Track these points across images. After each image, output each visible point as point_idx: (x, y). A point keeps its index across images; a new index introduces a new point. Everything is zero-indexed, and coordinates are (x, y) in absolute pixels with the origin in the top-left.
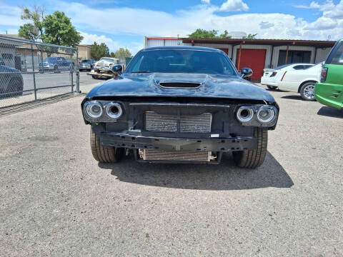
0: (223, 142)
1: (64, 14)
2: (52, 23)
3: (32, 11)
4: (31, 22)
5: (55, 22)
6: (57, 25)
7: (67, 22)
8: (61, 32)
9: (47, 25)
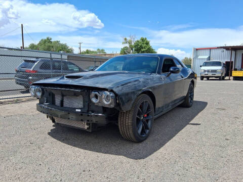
0: (82, 115)
1: (146, 39)
2: (138, 45)
3: (128, 39)
4: (127, 45)
5: (140, 44)
6: (141, 46)
7: (147, 43)
8: (143, 50)
9: (135, 46)
